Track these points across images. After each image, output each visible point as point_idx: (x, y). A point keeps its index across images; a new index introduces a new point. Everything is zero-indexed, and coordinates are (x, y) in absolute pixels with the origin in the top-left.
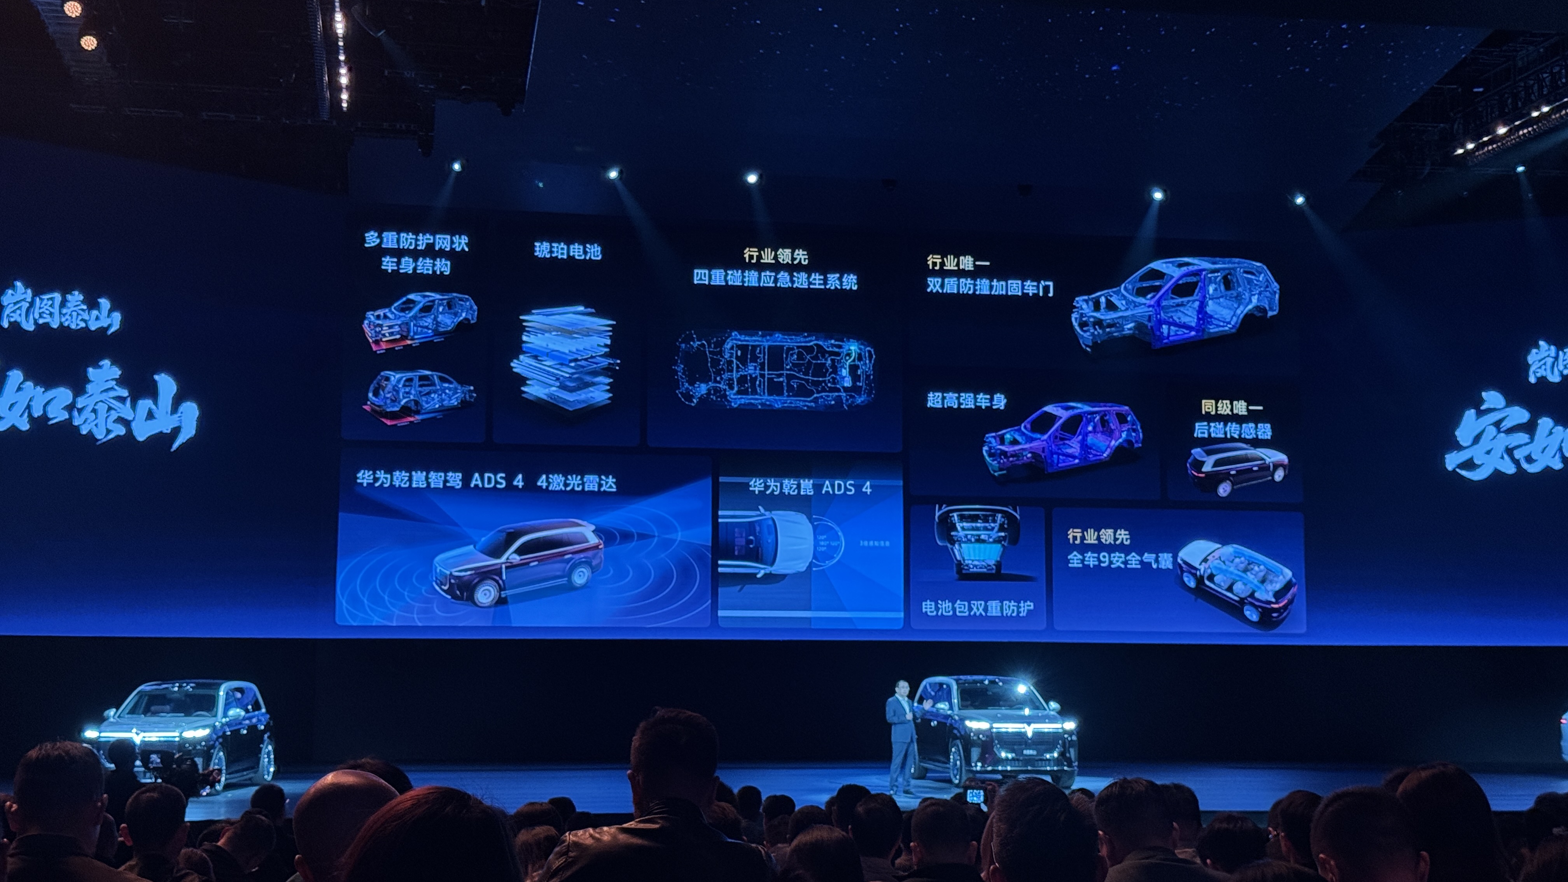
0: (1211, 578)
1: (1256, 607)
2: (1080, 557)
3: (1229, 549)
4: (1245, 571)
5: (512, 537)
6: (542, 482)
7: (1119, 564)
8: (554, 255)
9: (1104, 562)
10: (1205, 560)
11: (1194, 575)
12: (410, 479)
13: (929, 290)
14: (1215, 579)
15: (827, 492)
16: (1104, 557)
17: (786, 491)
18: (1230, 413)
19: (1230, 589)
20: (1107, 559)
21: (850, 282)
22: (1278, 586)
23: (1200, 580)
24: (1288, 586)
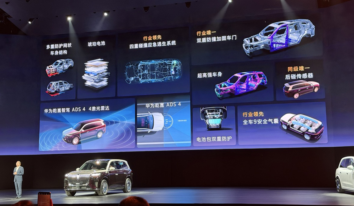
0: (292, 126)
1: (309, 135)
2: (247, 121)
3: (298, 116)
4: (304, 123)
5: (82, 125)
6: (90, 109)
7: (260, 123)
8: (93, 45)
9: (255, 123)
10: (290, 120)
11: (286, 125)
12: (57, 111)
13: (197, 42)
14: (294, 126)
15: (168, 106)
16: (255, 121)
17: (156, 106)
18: (298, 71)
19: (299, 129)
20: (256, 121)
21: (174, 43)
22: (317, 127)
23: (288, 127)
24: (320, 127)
